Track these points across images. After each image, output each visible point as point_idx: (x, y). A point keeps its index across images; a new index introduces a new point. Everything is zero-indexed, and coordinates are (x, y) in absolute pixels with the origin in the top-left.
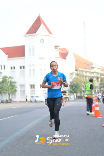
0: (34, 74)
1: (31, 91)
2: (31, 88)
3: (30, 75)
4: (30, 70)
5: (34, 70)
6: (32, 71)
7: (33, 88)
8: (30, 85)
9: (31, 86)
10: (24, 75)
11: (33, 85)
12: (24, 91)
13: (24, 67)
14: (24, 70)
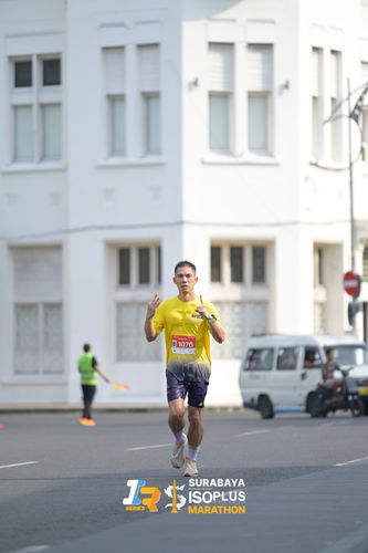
0: (149, 146)
1: (120, 305)
2: (124, 279)
3: (116, 146)
4: (115, 100)
5: (150, 97)
6: (133, 107)
7: (144, 279)
8: (110, 245)
9: (124, 254)
10: (48, 150)
11: (144, 253)
12: (55, 308)
13: (52, 70)
14: (49, 95)
